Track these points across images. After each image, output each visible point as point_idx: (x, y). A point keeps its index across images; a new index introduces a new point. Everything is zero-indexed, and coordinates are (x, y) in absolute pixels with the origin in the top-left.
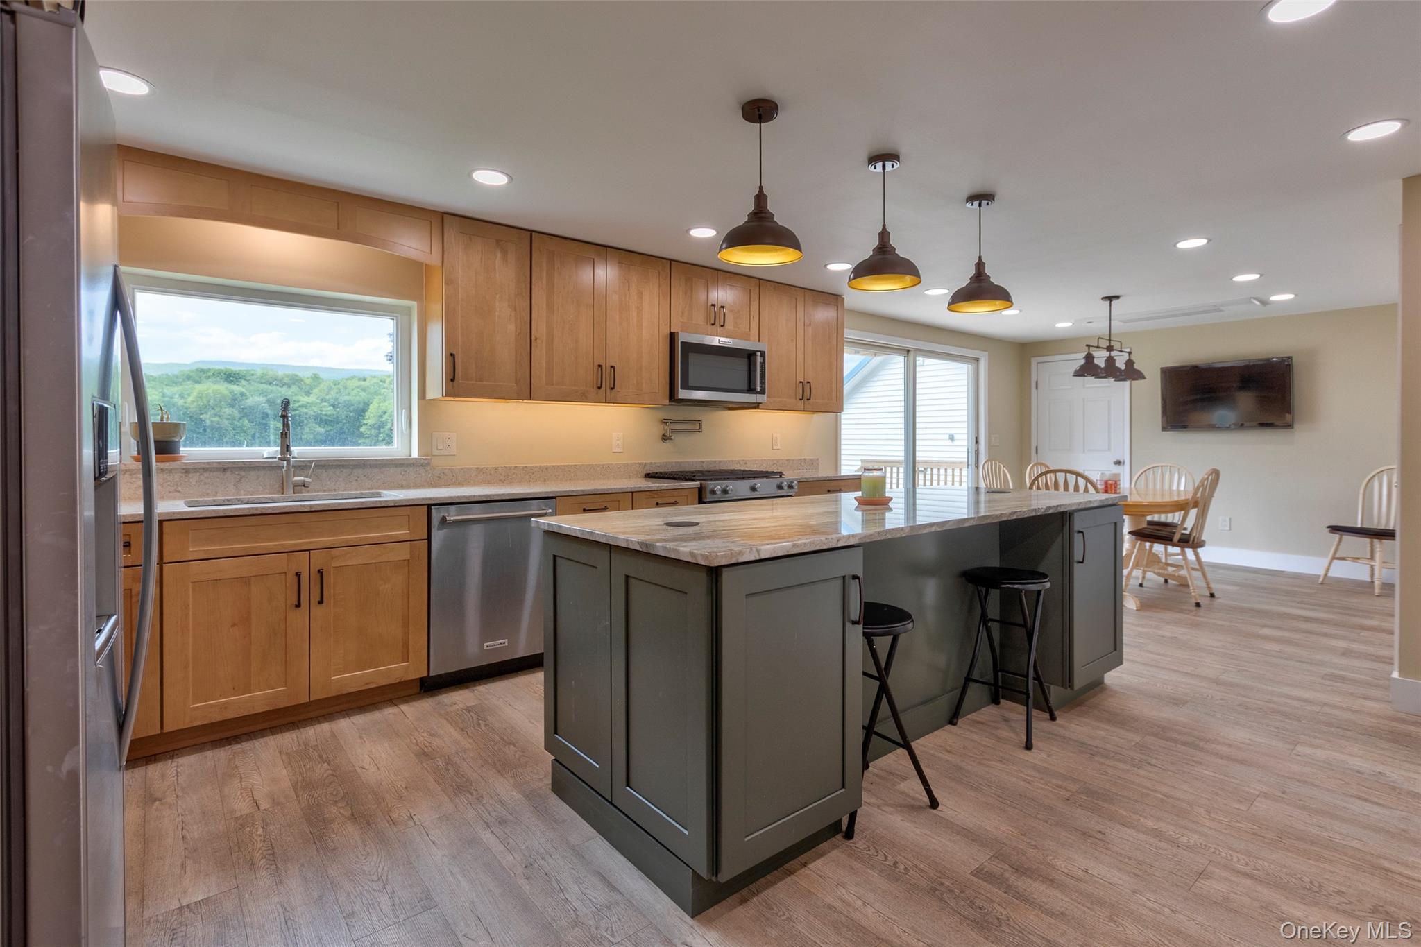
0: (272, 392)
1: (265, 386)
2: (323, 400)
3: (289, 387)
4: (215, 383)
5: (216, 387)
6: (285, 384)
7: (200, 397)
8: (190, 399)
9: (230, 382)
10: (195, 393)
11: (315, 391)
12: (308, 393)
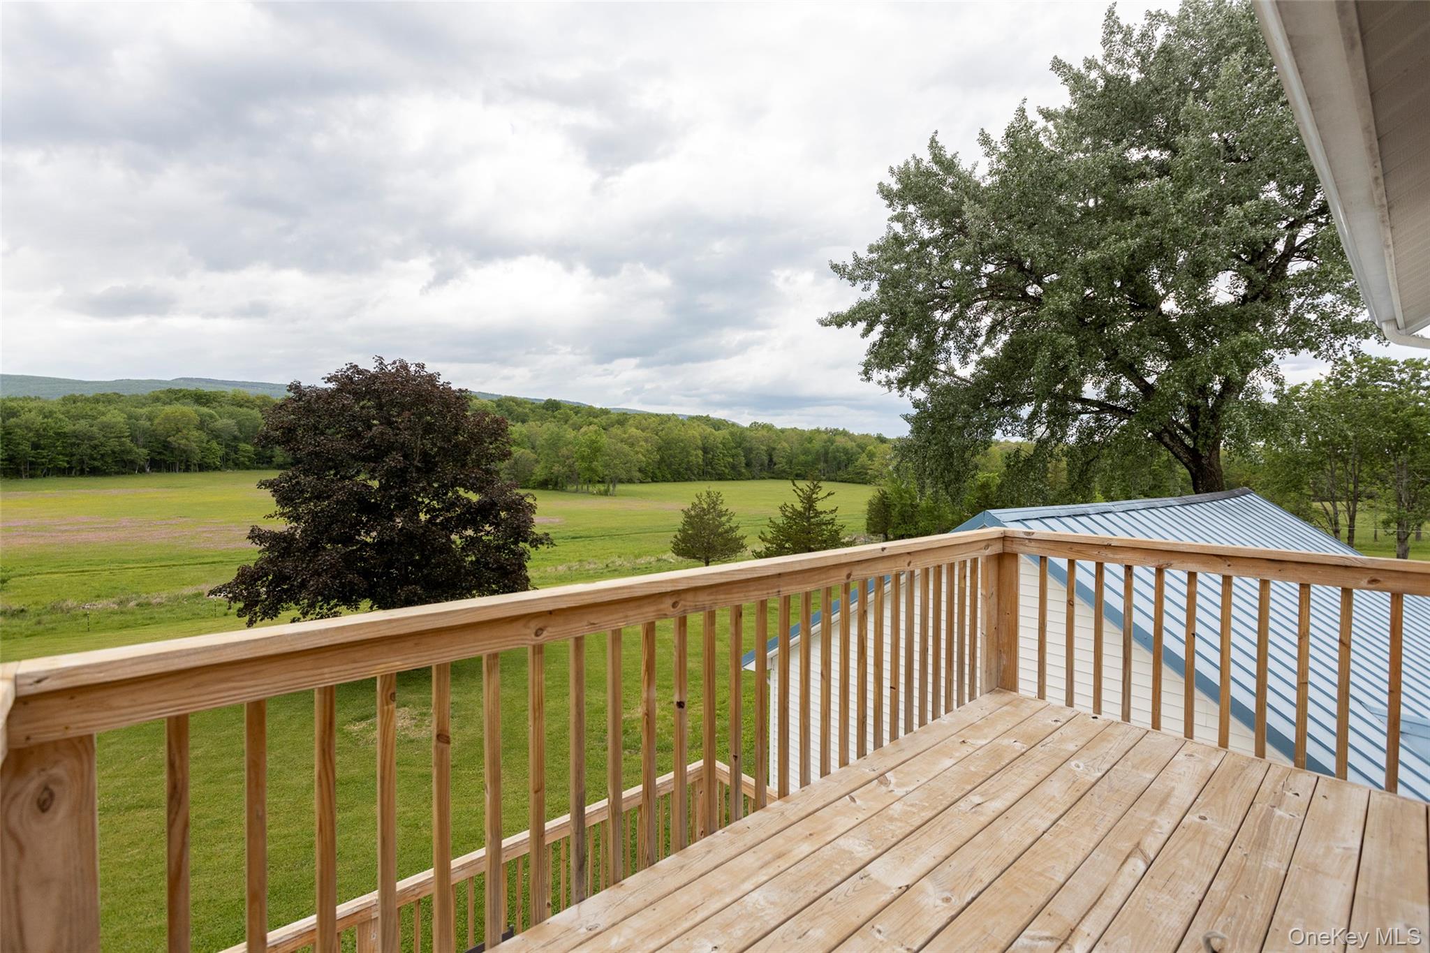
0: (242, 414)
1: (236, 409)
4: (183, 404)
5: (185, 409)
7: (168, 419)
8: (157, 421)
9: (200, 404)
10: (163, 415)
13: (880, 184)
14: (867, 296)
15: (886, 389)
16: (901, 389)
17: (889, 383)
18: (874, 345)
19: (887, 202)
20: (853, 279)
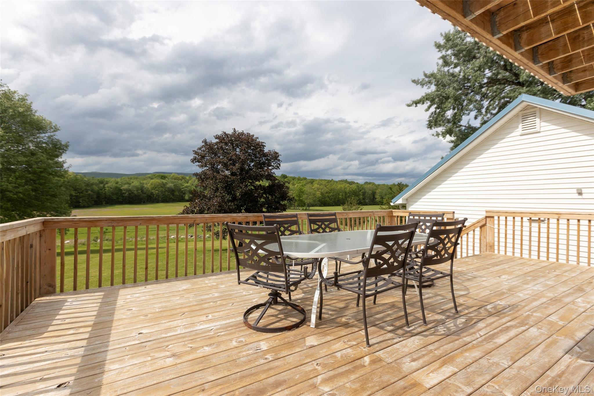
0: (175, 182)
1: (173, 180)
2: (192, 185)
3: (181, 180)
4: (157, 179)
5: (157, 180)
6: (180, 179)
7: (152, 184)
8: (149, 185)
9: (162, 179)
10: (151, 182)
11: (190, 181)
12: (188, 183)
13: (435, 42)
14: (429, 91)
15: (437, 137)
16: (444, 137)
17: (438, 135)
18: (432, 113)
19: (438, 50)
20: (422, 84)
